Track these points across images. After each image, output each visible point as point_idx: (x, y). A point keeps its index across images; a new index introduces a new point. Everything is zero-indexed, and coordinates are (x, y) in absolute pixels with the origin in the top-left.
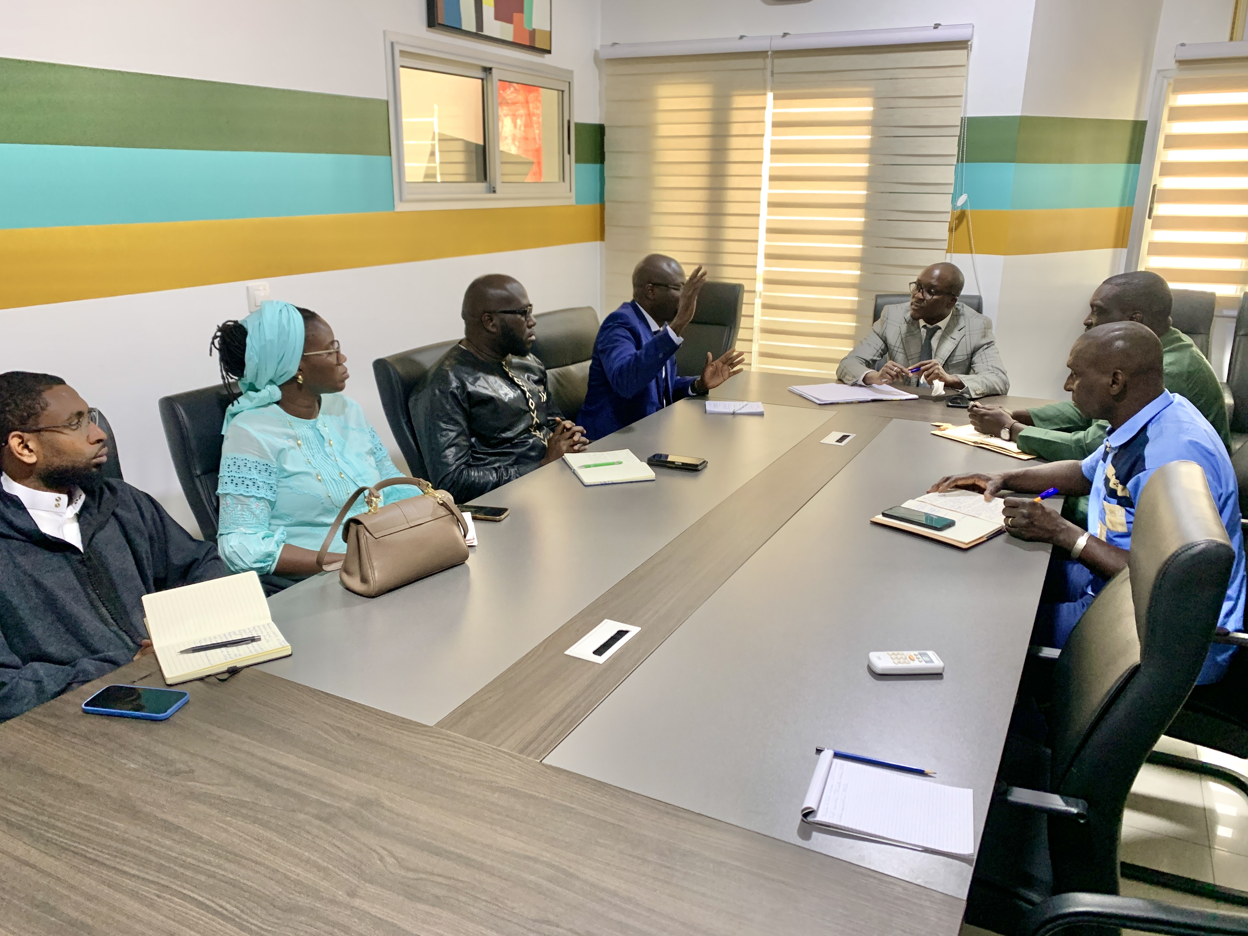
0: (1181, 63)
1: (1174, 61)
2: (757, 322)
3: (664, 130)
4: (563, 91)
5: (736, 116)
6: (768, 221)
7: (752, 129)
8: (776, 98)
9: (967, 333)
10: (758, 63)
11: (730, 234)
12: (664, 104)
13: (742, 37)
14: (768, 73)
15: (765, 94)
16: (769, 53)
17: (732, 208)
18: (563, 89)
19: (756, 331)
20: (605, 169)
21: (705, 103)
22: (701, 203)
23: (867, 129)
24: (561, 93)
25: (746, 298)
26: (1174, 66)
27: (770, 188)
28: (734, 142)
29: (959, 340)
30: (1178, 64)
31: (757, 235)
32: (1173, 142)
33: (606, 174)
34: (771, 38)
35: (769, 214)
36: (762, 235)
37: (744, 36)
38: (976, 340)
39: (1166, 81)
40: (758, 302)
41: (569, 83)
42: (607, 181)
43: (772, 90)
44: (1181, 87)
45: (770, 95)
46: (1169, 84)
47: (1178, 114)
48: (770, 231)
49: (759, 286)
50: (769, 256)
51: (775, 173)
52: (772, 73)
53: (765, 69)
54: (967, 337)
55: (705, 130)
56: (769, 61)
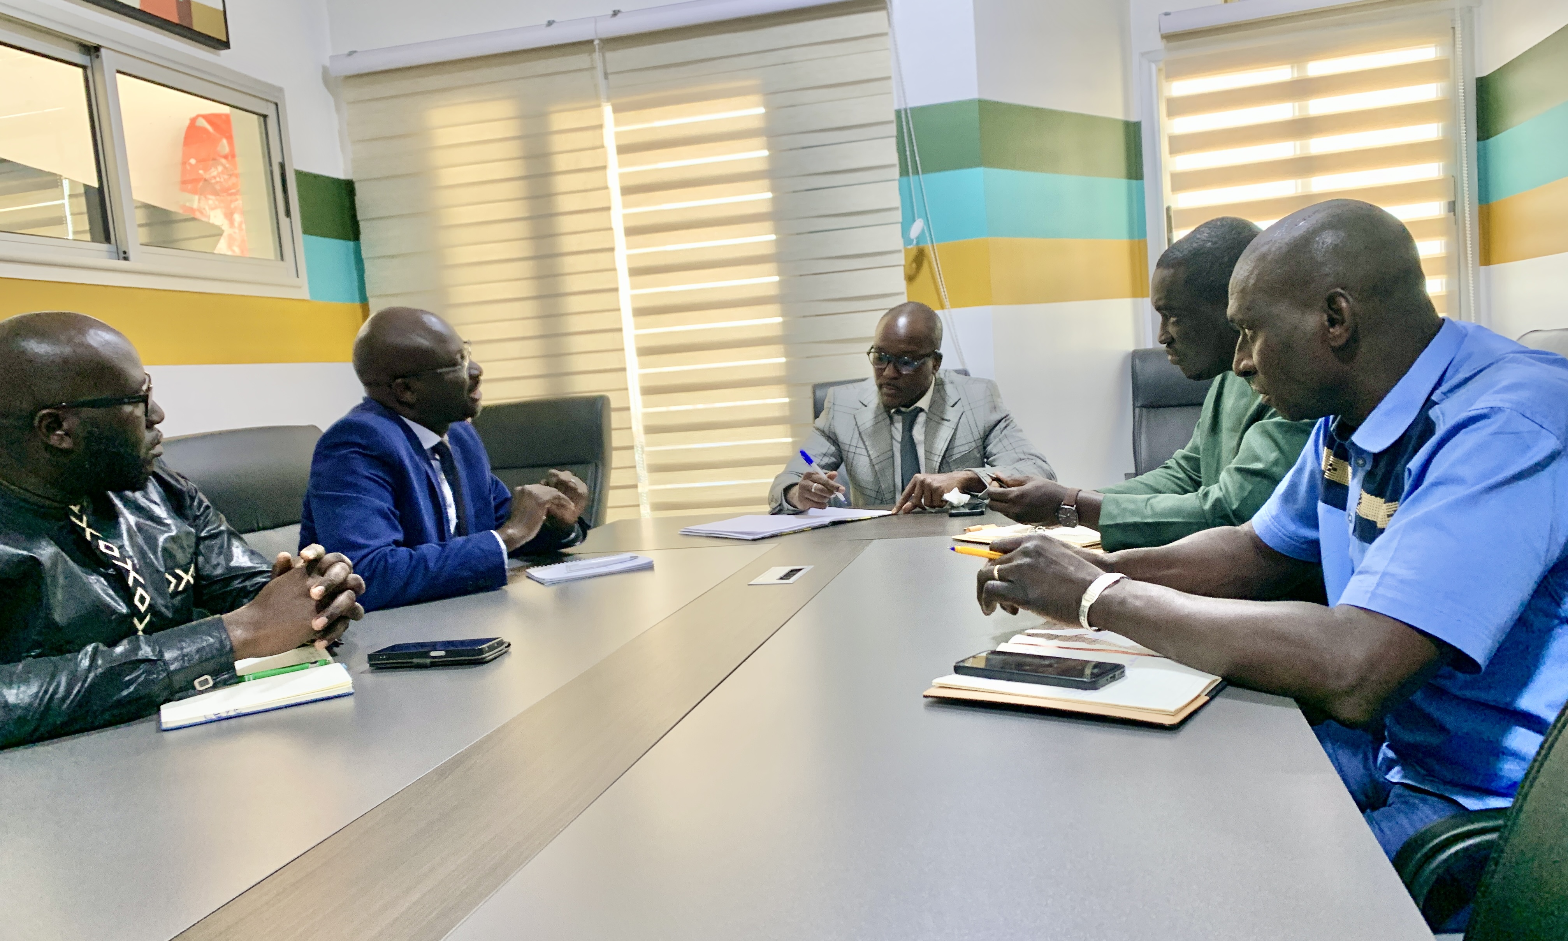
0: (1169, 37)
1: (1159, 37)
2: (640, 459)
3: (448, 176)
4: (265, 117)
5: (559, 143)
6: (634, 298)
7: (586, 160)
8: (616, 110)
9: (967, 408)
10: (581, 60)
11: (576, 324)
12: (444, 137)
13: (550, 23)
14: (599, 73)
15: (599, 106)
16: (596, 42)
17: (573, 284)
18: (265, 113)
19: (642, 471)
20: (363, 248)
21: (509, 129)
22: (525, 282)
23: (761, 141)
24: (262, 119)
25: (615, 420)
26: (1160, 44)
27: (629, 248)
28: (562, 183)
29: (956, 420)
30: (1164, 40)
31: (620, 319)
32: (1180, 144)
33: (364, 255)
34: (596, 19)
35: (633, 287)
36: (627, 320)
37: (554, 21)
38: (984, 418)
39: (1153, 66)
40: (637, 427)
41: (276, 105)
42: (367, 265)
43: (609, 99)
44: (1175, 71)
45: (607, 109)
46: (1160, 70)
47: (1178, 107)
48: (640, 312)
49: (635, 399)
50: (645, 352)
51: (632, 223)
52: (606, 75)
53: (592, 68)
54: (968, 413)
55: (514, 169)
56: (597, 55)
